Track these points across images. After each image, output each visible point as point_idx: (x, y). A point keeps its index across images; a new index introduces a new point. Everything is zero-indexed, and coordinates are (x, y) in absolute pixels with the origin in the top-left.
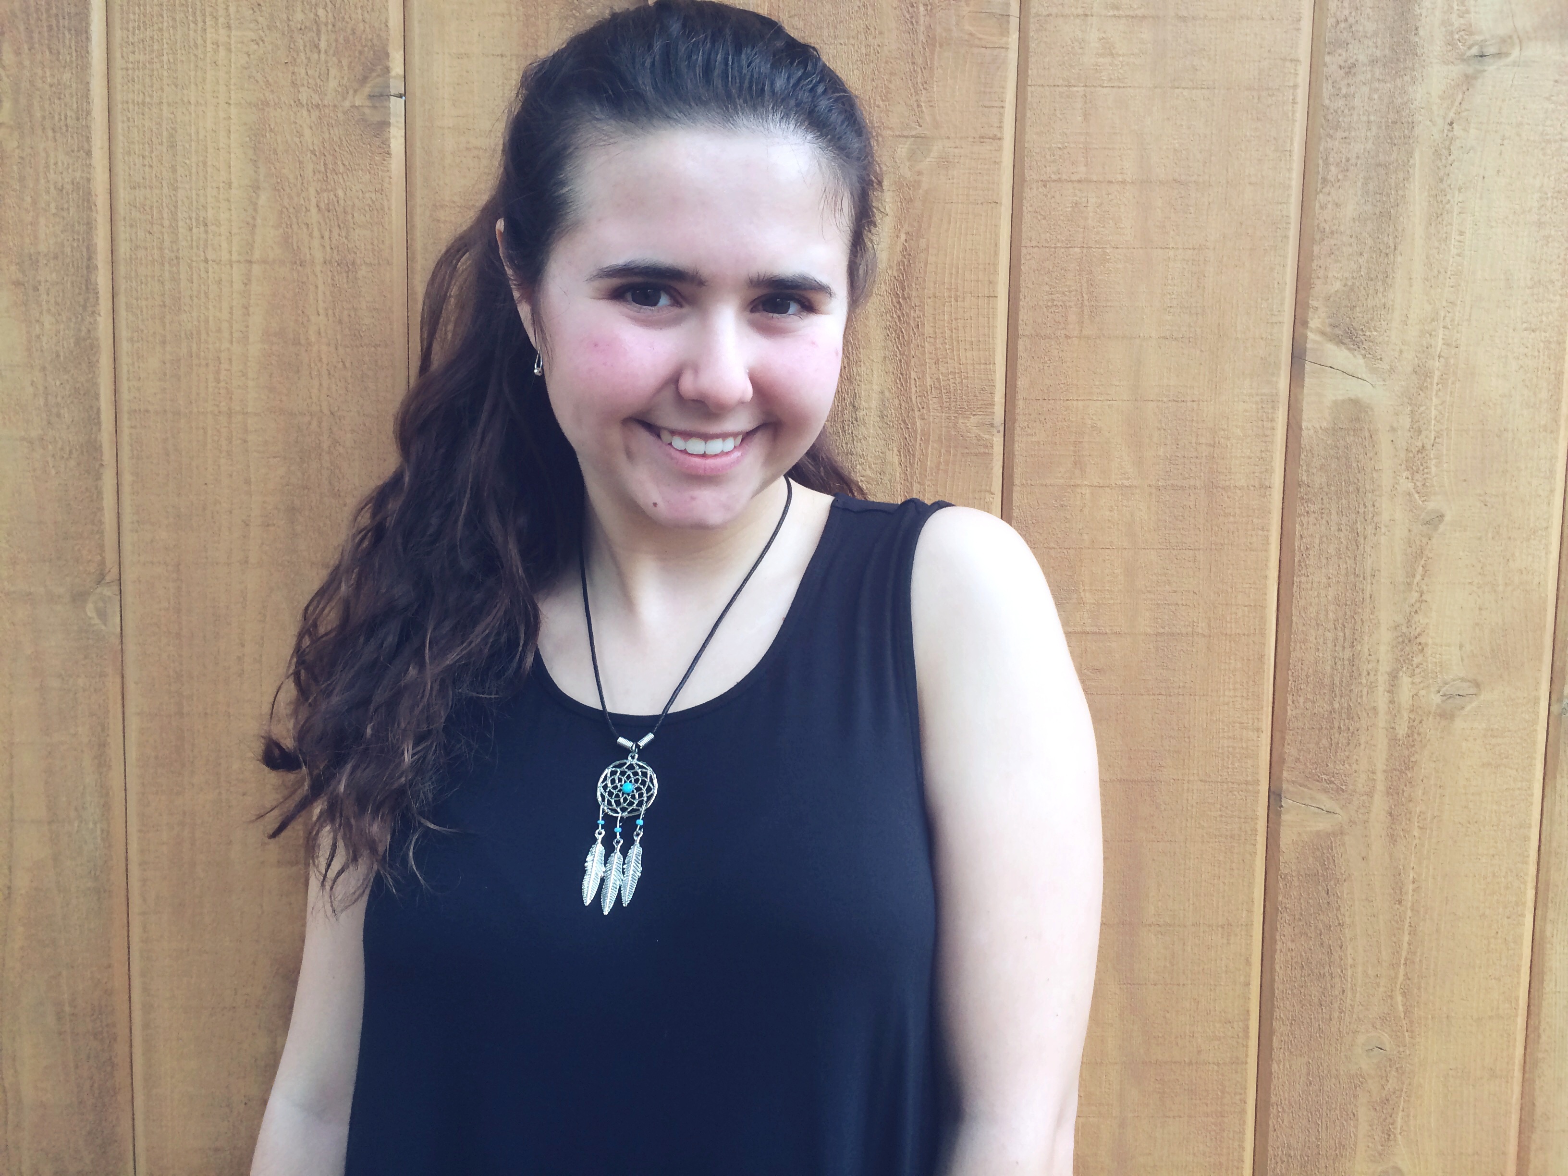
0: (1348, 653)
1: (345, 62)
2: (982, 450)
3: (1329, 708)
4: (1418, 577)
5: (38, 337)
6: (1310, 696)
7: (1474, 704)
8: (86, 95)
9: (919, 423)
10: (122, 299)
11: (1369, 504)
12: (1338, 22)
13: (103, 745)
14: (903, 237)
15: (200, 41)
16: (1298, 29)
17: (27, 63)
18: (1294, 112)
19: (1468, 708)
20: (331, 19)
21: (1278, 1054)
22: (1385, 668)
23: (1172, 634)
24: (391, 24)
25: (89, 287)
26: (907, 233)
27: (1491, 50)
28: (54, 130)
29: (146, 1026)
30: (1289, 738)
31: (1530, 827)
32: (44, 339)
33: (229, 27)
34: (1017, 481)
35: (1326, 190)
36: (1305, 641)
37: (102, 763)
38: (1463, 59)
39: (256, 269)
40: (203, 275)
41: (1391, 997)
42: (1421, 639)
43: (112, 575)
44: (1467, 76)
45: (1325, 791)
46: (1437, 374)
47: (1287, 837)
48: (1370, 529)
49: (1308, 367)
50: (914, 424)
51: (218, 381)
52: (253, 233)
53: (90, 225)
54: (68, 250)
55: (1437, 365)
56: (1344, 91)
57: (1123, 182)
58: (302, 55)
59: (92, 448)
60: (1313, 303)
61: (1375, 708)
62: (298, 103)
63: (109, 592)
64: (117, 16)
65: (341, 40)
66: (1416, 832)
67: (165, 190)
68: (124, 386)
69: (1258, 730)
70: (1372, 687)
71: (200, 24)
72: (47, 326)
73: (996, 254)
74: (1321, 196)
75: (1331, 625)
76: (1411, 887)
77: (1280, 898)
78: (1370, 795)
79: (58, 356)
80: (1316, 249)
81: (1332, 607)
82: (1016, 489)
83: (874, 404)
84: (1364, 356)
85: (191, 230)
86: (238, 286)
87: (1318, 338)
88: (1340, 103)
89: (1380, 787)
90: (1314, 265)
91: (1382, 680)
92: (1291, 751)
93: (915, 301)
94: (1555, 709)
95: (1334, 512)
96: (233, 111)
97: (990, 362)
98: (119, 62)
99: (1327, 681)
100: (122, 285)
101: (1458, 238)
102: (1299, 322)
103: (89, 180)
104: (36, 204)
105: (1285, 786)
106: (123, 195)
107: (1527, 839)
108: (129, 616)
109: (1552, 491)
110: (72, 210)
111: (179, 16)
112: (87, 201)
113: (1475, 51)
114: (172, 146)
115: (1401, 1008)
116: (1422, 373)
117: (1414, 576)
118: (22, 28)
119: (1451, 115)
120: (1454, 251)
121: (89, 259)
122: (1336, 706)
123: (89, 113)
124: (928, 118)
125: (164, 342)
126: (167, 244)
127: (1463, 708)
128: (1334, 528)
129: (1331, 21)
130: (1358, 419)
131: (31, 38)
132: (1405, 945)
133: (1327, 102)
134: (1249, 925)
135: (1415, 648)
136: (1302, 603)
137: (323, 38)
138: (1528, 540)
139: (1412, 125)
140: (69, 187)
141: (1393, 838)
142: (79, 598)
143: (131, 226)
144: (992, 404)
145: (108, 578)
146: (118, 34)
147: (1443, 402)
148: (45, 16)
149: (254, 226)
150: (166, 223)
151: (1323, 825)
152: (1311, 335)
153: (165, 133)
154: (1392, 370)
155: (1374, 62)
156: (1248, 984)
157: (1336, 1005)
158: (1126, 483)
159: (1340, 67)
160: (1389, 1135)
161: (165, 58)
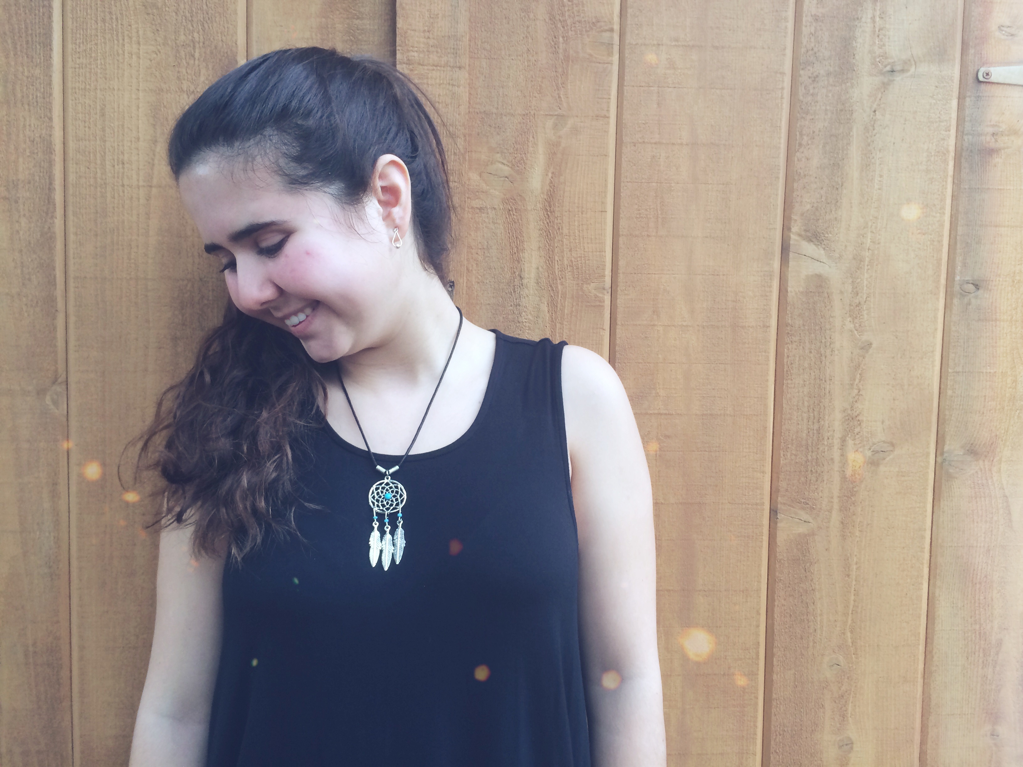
0: (816, 426)
1: (210, 67)
2: (598, 303)
3: (805, 459)
4: (857, 381)
5: (18, 232)
6: (794, 452)
7: (891, 457)
8: (50, 84)
9: (560, 287)
10: (70, 209)
11: (828, 337)
12: (807, 51)
13: (55, 484)
14: (550, 175)
15: (120, 52)
16: (784, 55)
17: (13, 63)
18: (782, 104)
19: (888, 459)
20: (202, 40)
21: (776, 669)
22: (838, 435)
23: (711, 415)
24: (239, 43)
25: (50, 201)
26: (553, 173)
27: (898, 68)
28: (29, 105)
29: (81, 659)
30: (782, 476)
31: (925, 530)
32: (21, 233)
33: (139, 43)
34: (619, 323)
35: (801, 150)
36: (790, 419)
37: (54, 495)
38: (882, 73)
39: (154, 191)
40: (121, 194)
41: (844, 634)
42: (860, 418)
43: (62, 378)
44: (884, 83)
45: (803, 509)
46: (867, 260)
47: (781, 537)
48: (828, 352)
49: (791, 255)
50: (557, 287)
51: (129, 259)
52: (152, 169)
53: (51, 163)
54: (37, 178)
55: (867, 254)
56: (811, 91)
57: (682, 144)
58: (184, 61)
59: (50, 300)
60: (794, 217)
61: (832, 459)
62: (182, 90)
63: (59, 389)
64: (69, 36)
65: (208, 52)
66: (857, 534)
67: (98, 142)
68: (71, 262)
69: (763, 472)
70: (830, 447)
71: (121, 42)
72: (23, 224)
73: (606, 186)
74: (798, 154)
75: (806, 410)
76: (855, 567)
77: (777, 574)
78: (830, 511)
79: (30, 243)
80: (795, 185)
81: (806, 398)
82: (618, 327)
83: (533, 275)
84: (824, 249)
85: (114, 166)
86: (142, 201)
87: (797, 238)
88: (809, 98)
89: (836, 507)
90: (795, 194)
91: (837, 442)
92: (783, 485)
93: (557, 214)
94: (939, 459)
95: (807, 342)
96: (141, 94)
97: (602, 251)
98: (70, 64)
99: (804, 443)
100: (70, 200)
101: (879, 179)
102: (786, 229)
103: (50, 136)
104: (17, 150)
105: (779, 506)
106: (71, 145)
107: (923, 537)
108: (72, 404)
109: (936, 329)
110: (40, 154)
111: (108, 36)
112: (49, 150)
113: (888, 68)
114: (103, 115)
115: (850, 640)
116: (858, 259)
117: (855, 380)
118: (9, 41)
119: (875, 106)
120: (877, 187)
121: (51, 184)
122: (810, 458)
123: (51, 94)
124: (565, 105)
125: (96, 235)
126: (99, 175)
127: (884, 459)
128: (807, 351)
129: (803, 50)
130: (821, 286)
131: (16, 48)
132: (852, 602)
133: (801, 98)
134: (758, 590)
135: (856, 423)
136: (789, 396)
137: (197, 51)
138: (922, 358)
139: (852, 112)
140: (38, 139)
141: (844, 537)
142: (41, 392)
143: (77, 164)
144: (604, 276)
145: (60, 380)
146: (70, 46)
147: (871, 276)
148: (24, 35)
149: (153, 165)
150: (99, 162)
151: (802, 529)
152: (793, 236)
153: (98, 107)
154: (840, 257)
155: (828, 74)
156: (758, 626)
157: (811, 639)
158: (684, 324)
159: (809, 77)
160: (843, 717)
161: (99, 62)
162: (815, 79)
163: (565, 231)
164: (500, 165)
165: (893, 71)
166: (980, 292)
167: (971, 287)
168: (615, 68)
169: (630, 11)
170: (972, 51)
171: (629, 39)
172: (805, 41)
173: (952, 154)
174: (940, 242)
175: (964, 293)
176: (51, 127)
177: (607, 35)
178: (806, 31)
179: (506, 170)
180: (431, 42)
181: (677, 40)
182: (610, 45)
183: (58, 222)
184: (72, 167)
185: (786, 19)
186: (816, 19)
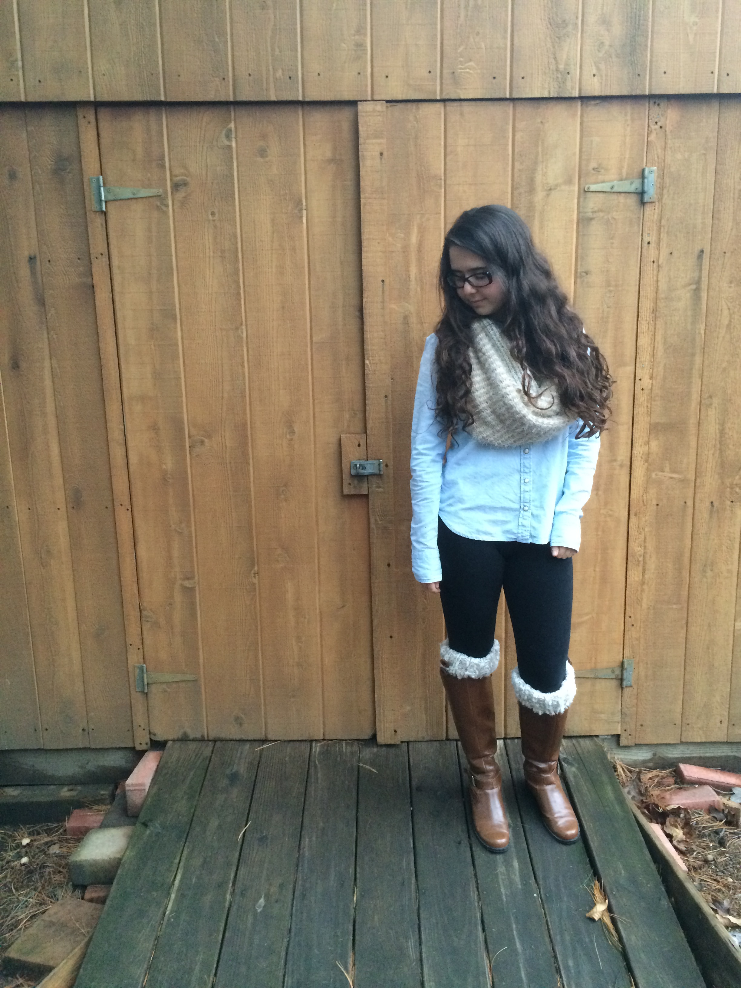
162: (520, 194)
163: (426, 258)
164: (400, 234)
165: (551, 189)
166: (588, 276)
167: (584, 274)
168: (443, 194)
169: (448, 172)
170: (582, 179)
171: (448, 182)
172: (516, 179)
173: (575, 221)
174: (571, 256)
175: (581, 277)
176: (236, 229)
177: (439, 181)
178: (516, 175)
179: (402, 235)
180: (373, 190)
181: (466, 182)
182: (440, 186)
183: (240, 264)
184: (244, 244)
185: (508, 171)
186: (520, 170)
